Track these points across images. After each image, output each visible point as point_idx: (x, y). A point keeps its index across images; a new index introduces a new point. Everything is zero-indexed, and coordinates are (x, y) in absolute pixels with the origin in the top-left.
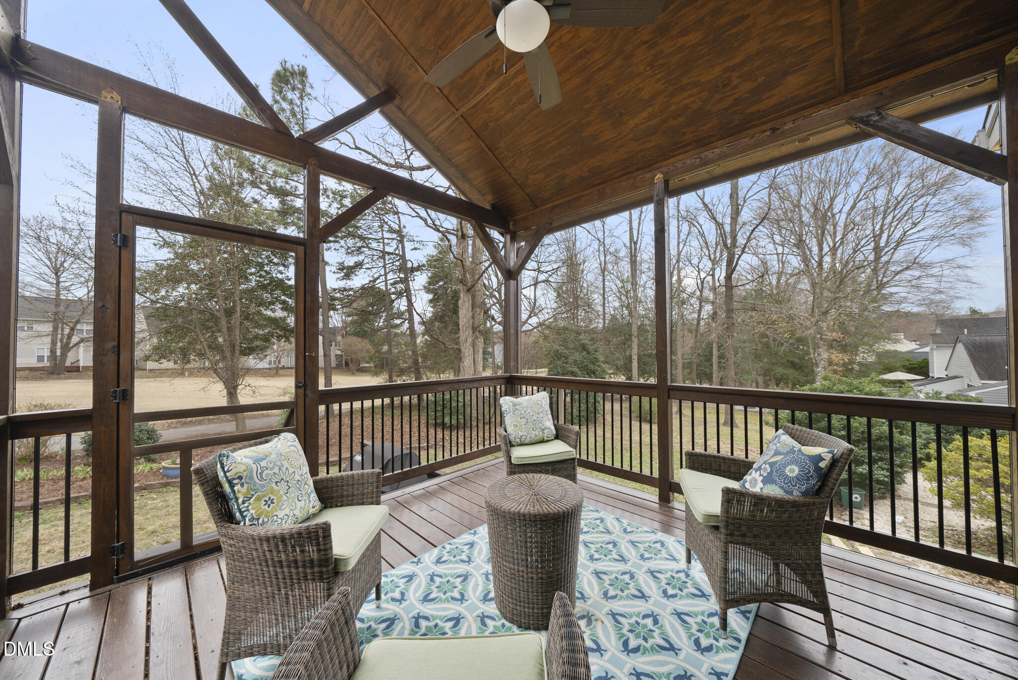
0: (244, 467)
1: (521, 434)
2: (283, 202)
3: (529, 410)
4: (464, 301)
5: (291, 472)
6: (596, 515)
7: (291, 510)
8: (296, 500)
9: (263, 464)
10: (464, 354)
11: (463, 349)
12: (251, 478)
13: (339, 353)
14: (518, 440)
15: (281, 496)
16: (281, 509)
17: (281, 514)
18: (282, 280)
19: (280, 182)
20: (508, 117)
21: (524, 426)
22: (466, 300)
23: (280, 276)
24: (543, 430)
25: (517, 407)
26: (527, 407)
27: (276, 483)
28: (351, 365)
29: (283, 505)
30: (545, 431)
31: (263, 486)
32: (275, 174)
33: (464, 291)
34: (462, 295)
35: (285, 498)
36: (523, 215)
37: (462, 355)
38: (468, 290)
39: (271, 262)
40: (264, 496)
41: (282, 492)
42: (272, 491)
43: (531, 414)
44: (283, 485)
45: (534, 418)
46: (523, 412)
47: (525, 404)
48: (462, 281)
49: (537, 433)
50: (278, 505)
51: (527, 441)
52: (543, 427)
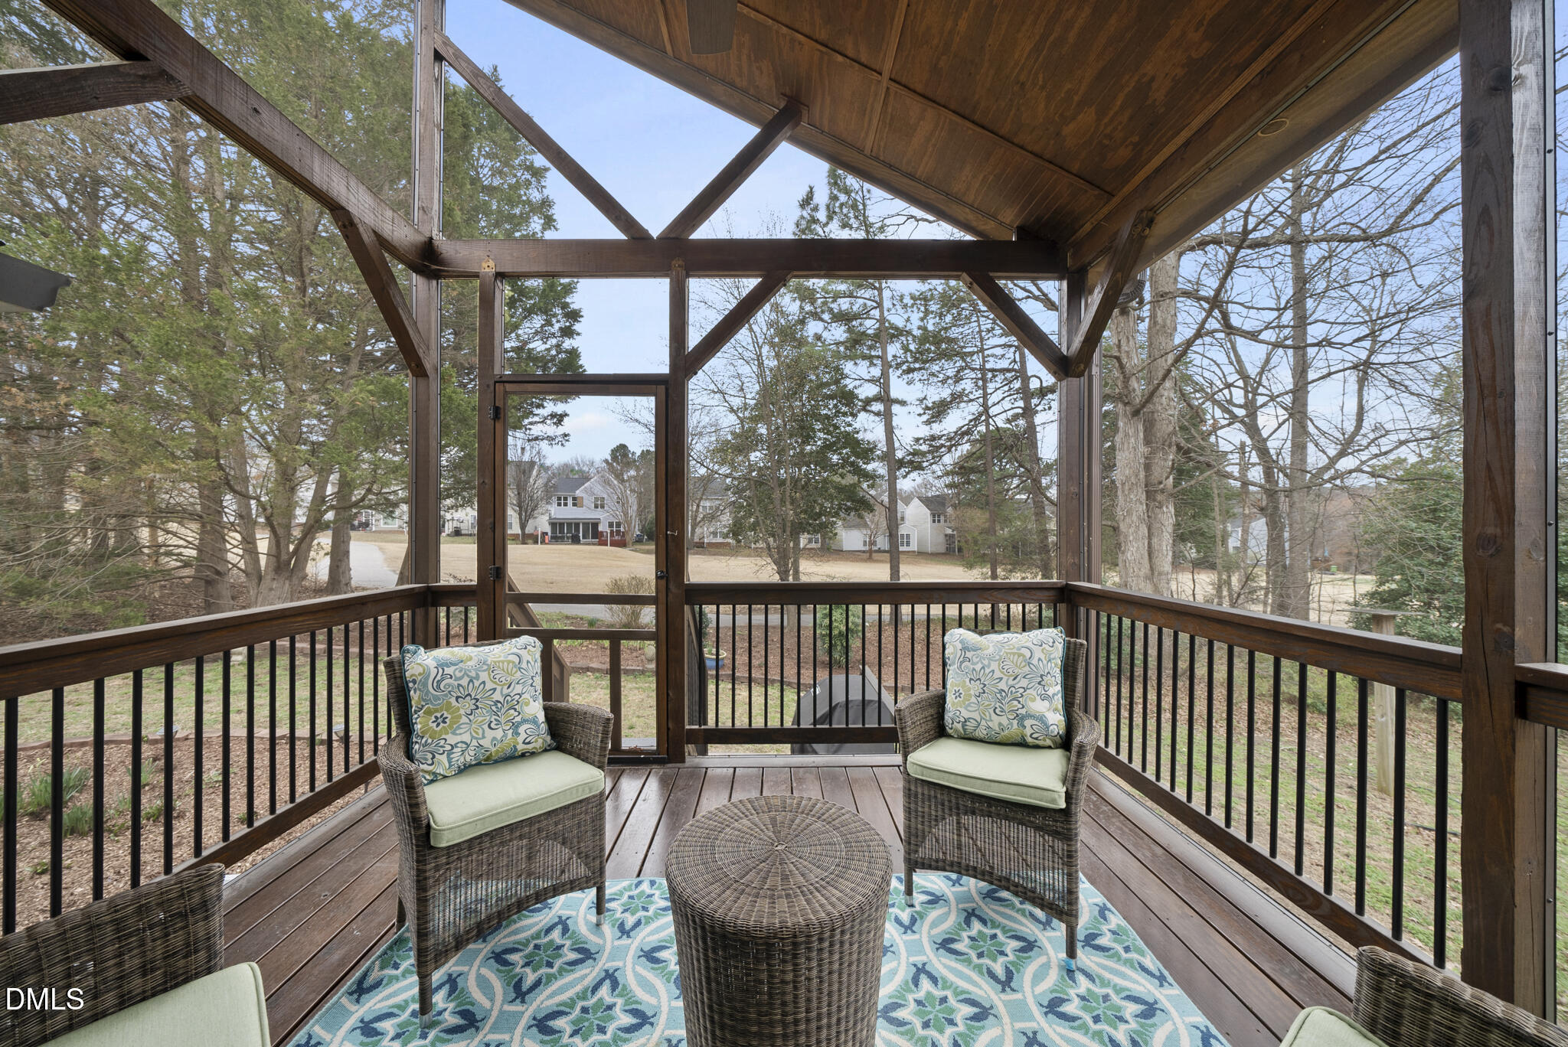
0: (421, 670)
1: (965, 714)
2: (850, 330)
3: (994, 666)
4: (1127, 435)
5: (488, 687)
6: (1145, 987)
7: (473, 737)
8: (486, 727)
9: (448, 670)
10: (1126, 536)
11: (1123, 527)
12: (425, 685)
13: (949, 531)
14: (959, 726)
15: (460, 716)
16: (454, 733)
17: (452, 739)
18: (848, 434)
19: (844, 304)
20: (962, 25)
21: (973, 699)
22: (1131, 432)
23: (848, 429)
24: (1022, 719)
25: (969, 654)
26: (991, 659)
27: (457, 698)
28: (965, 551)
29: (459, 728)
30: (1028, 723)
31: (437, 698)
32: (837, 296)
33: (1125, 415)
34: (1121, 424)
35: (464, 719)
36: (1088, 227)
37: (1122, 538)
38: (1136, 413)
39: (838, 412)
40: (436, 711)
41: (462, 712)
42: (449, 706)
43: (998, 674)
44: (469, 704)
45: (1002, 685)
46: (978, 667)
47: (991, 650)
48: (1123, 398)
49: (1004, 721)
50: (450, 726)
51: (981, 733)
52: (1023, 711)
